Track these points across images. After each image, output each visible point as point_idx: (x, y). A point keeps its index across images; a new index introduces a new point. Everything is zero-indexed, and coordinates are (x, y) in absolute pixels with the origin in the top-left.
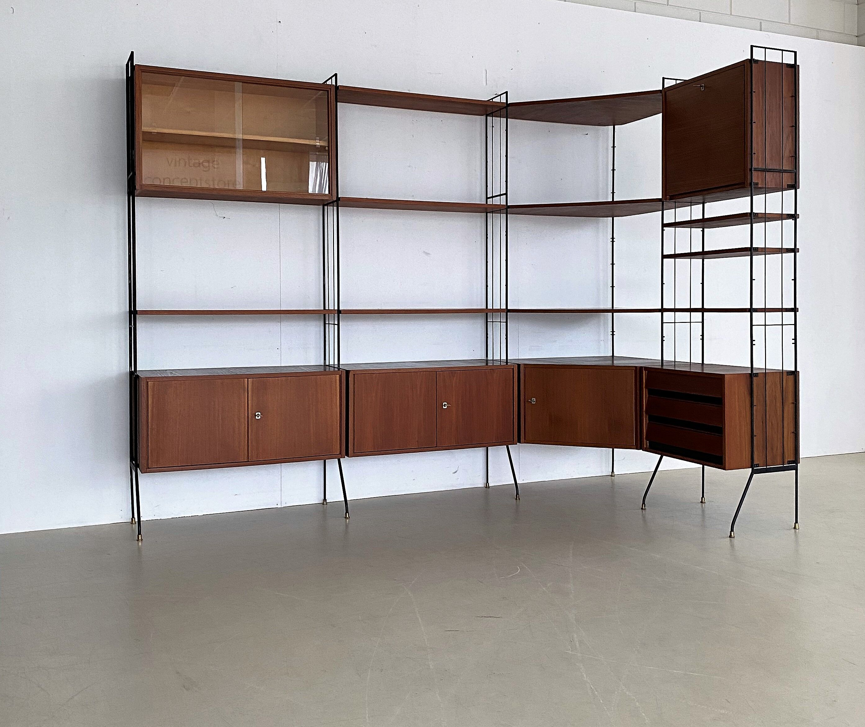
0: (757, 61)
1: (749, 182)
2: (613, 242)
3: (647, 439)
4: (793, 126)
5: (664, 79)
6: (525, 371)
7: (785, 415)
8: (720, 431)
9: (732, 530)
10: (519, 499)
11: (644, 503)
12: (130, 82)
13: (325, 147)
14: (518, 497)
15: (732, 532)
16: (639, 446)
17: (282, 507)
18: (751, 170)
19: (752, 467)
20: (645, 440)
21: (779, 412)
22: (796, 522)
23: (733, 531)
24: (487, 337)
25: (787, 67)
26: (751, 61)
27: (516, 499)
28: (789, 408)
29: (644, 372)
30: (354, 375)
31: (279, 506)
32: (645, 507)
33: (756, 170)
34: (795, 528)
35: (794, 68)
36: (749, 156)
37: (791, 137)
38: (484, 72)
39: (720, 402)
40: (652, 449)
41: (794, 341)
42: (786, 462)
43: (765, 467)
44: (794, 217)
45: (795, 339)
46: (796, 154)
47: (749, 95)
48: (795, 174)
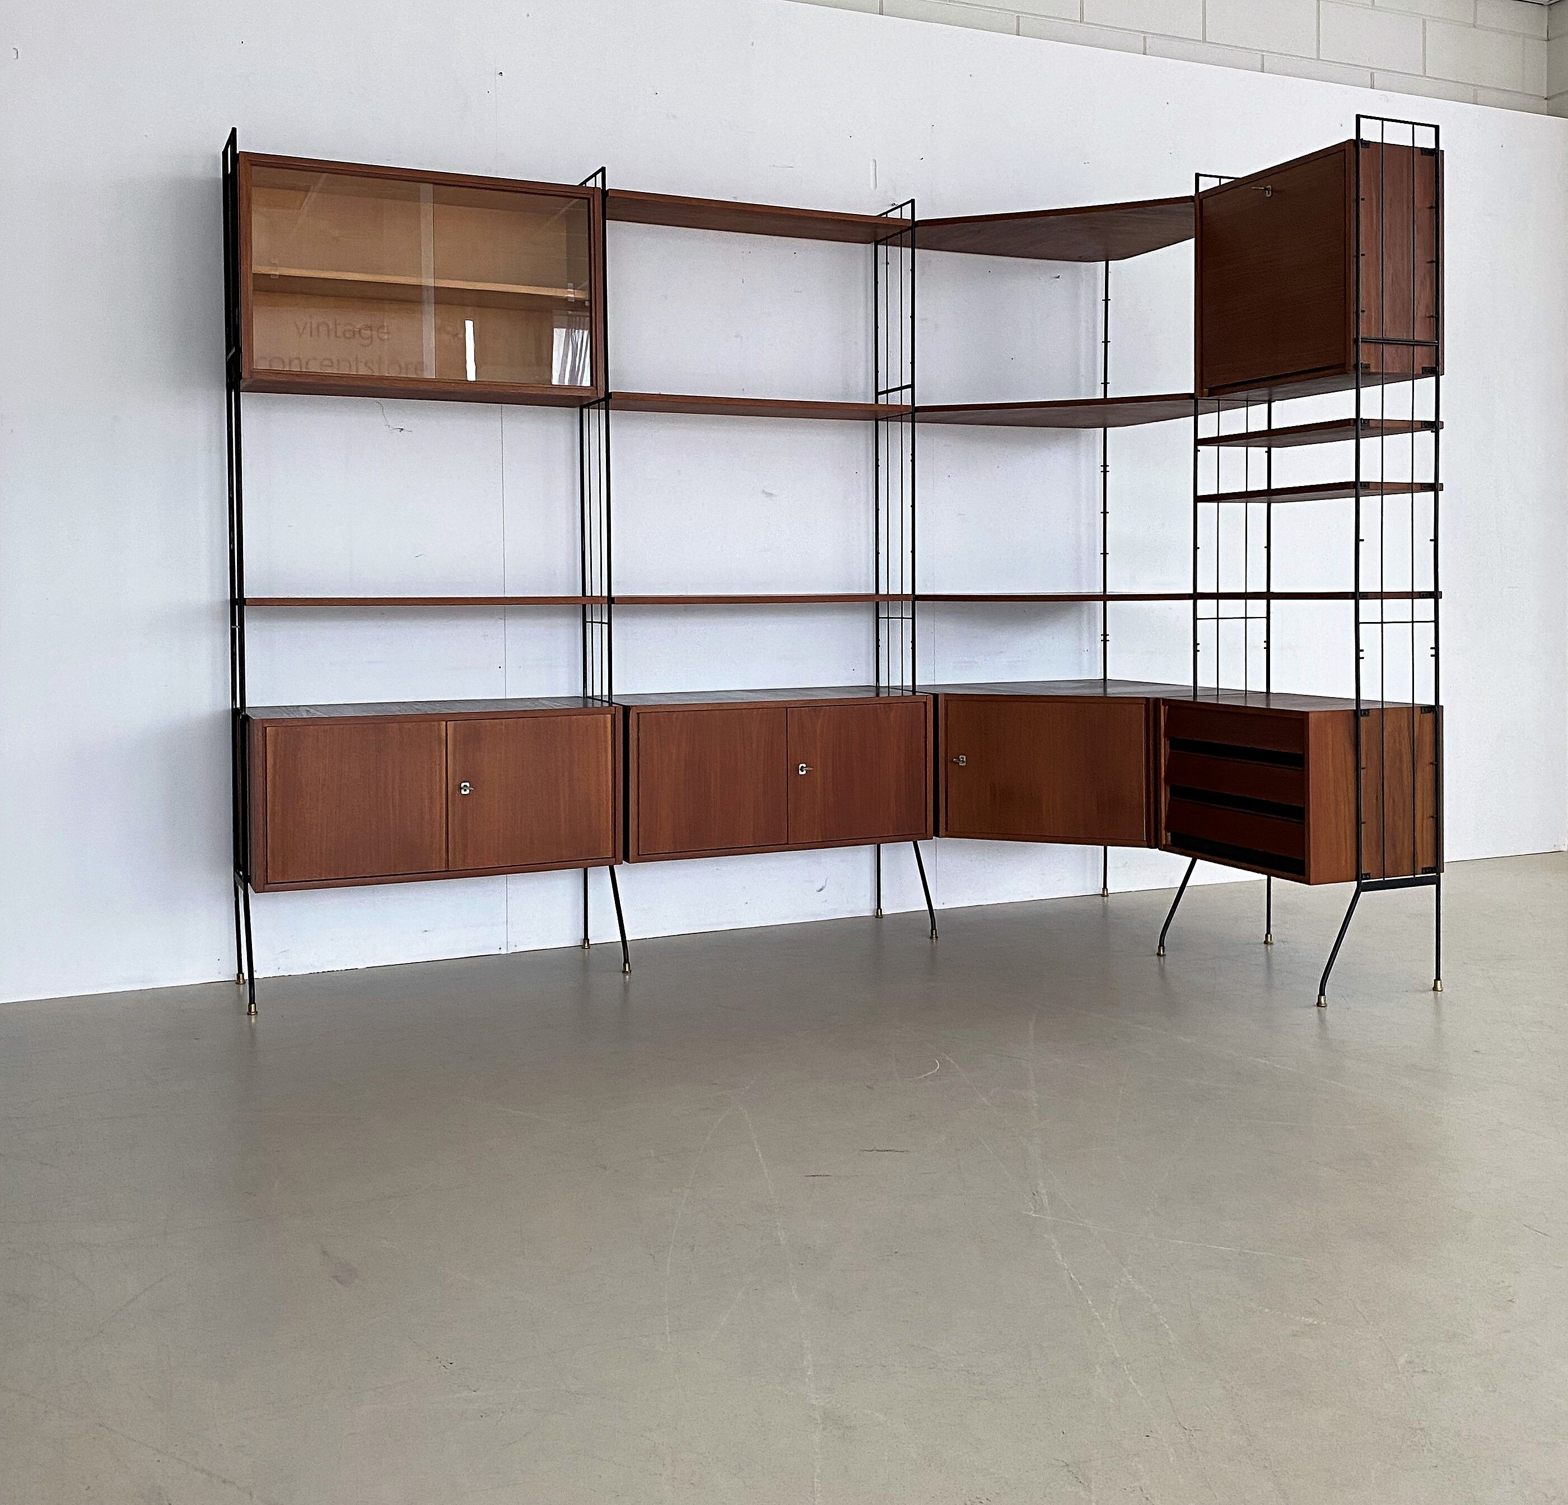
0: (1367, 144)
1: (1353, 362)
2: (1105, 472)
3: (1167, 830)
4: (1432, 262)
5: (1197, 175)
6: (946, 707)
7: (1418, 785)
8: (1299, 814)
9: (1322, 993)
10: (937, 937)
11: (1161, 944)
12: (231, 183)
13: (584, 302)
14: (934, 933)
15: (1322, 997)
16: (1153, 842)
17: (509, 953)
18: (1356, 341)
19: (1358, 878)
20: (1163, 832)
21: (1407, 780)
22: (1438, 978)
23: (1324, 995)
24: (878, 646)
25: (1422, 154)
26: (1357, 143)
27: (931, 938)
28: (1425, 773)
29: (1162, 708)
30: (638, 714)
31: (504, 952)
32: (1163, 952)
33: (1365, 341)
34: (1435, 989)
35: (1435, 155)
36: (1353, 317)
37: (1428, 283)
38: (872, 163)
39: (1299, 761)
40: (1177, 846)
41: (1433, 652)
42: (1419, 870)
43: (1382, 879)
44: (1435, 426)
45: (1436, 648)
46: (1437, 313)
47: (1354, 205)
48: (1437, 348)
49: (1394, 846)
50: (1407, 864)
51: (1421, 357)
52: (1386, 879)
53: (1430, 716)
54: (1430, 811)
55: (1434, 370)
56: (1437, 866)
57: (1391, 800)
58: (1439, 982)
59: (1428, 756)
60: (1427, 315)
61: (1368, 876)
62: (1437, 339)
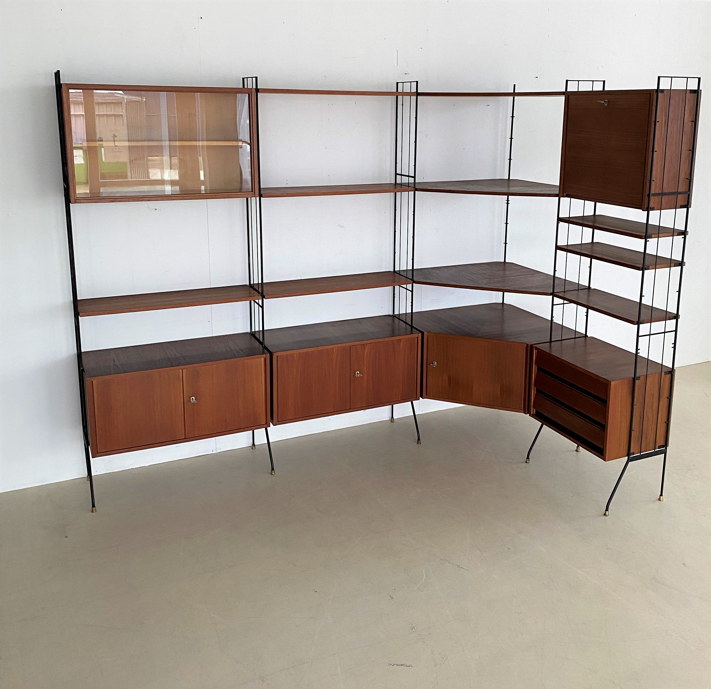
0: (663, 91)
2: (508, 203)
3: (534, 408)
4: (690, 150)
5: (567, 81)
6: (428, 338)
7: (660, 409)
8: (603, 427)
10: (420, 443)
11: (528, 458)
14: (419, 441)
15: (607, 512)
16: (527, 411)
17: (217, 452)
18: (649, 196)
19: (628, 455)
20: (532, 408)
21: (655, 406)
22: (661, 495)
23: (608, 510)
24: (394, 297)
25: (690, 93)
26: (658, 91)
27: (418, 443)
28: (664, 402)
29: (535, 350)
30: (277, 356)
32: (529, 461)
33: (653, 195)
34: (659, 499)
35: (697, 93)
36: (648, 184)
37: (687, 162)
38: (396, 52)
39: (605, 402)
40: (538, 416)
41: (673, 346)
42: (657, 446)
43: (639, 454)
44: (684, 233)
45: (675, 344)
46: (690, 177)
47: (653, 124)
48: (689, 195)
49: (646, 438)
50: (652, 445)
51: (681, 199)
52: (641, 454)
53: (669, 376)
54: (665, 419)
55: (687, 206)
56: (666, 445)
57: (647, 417)
58: (662, 497)
59: (665, 393)
60: (686, 178)
61: (633, 454)
62: (689, 190)
